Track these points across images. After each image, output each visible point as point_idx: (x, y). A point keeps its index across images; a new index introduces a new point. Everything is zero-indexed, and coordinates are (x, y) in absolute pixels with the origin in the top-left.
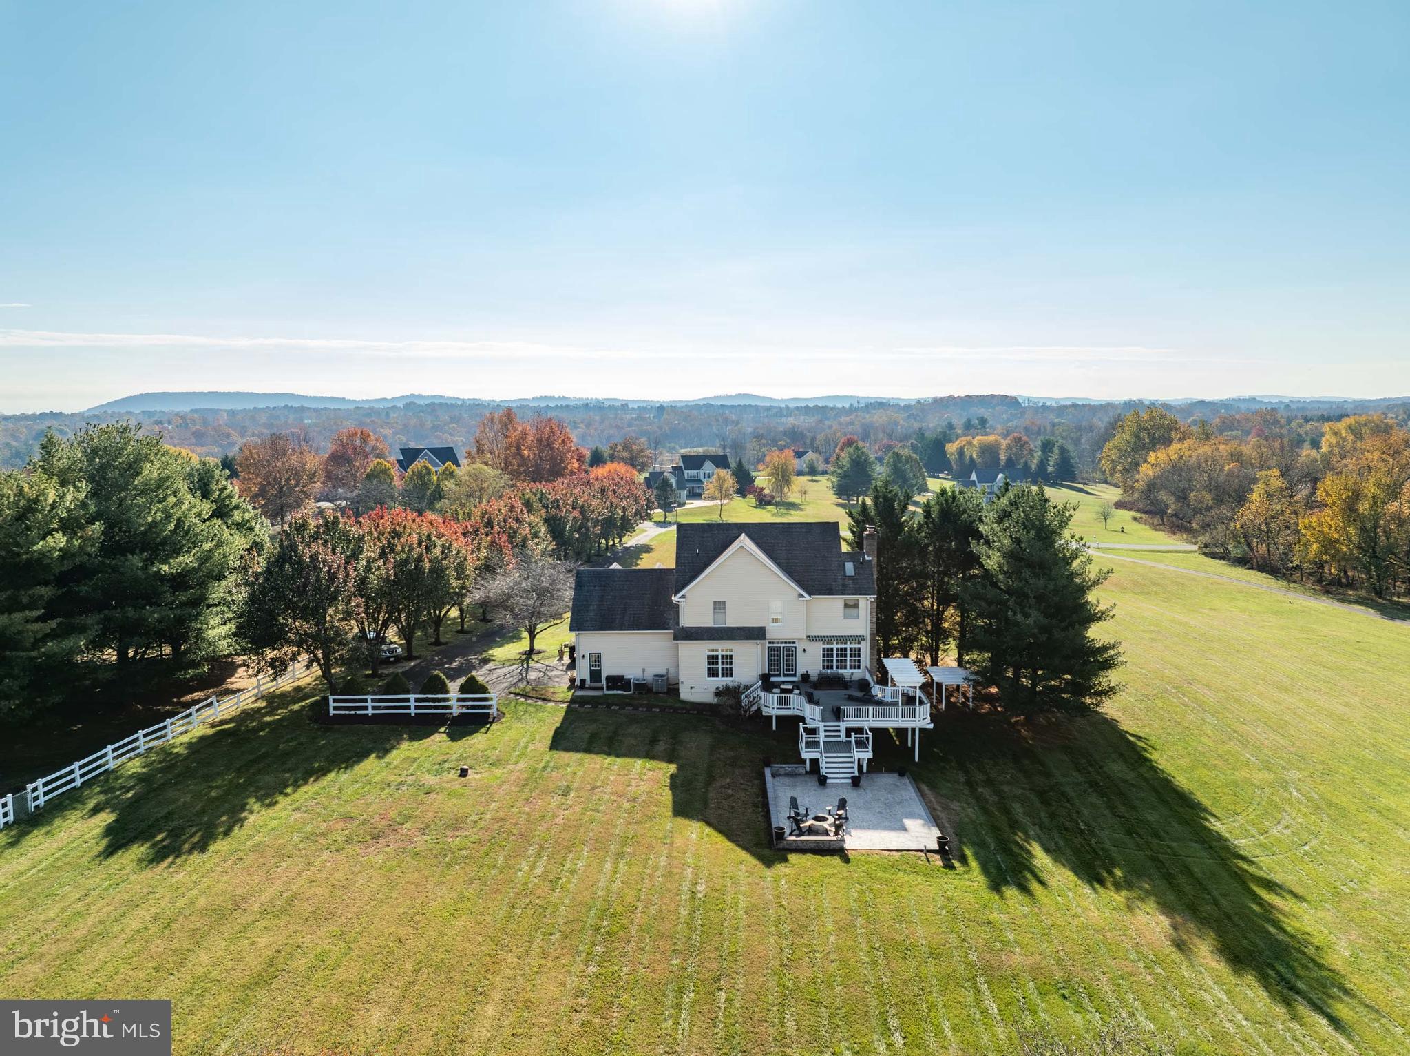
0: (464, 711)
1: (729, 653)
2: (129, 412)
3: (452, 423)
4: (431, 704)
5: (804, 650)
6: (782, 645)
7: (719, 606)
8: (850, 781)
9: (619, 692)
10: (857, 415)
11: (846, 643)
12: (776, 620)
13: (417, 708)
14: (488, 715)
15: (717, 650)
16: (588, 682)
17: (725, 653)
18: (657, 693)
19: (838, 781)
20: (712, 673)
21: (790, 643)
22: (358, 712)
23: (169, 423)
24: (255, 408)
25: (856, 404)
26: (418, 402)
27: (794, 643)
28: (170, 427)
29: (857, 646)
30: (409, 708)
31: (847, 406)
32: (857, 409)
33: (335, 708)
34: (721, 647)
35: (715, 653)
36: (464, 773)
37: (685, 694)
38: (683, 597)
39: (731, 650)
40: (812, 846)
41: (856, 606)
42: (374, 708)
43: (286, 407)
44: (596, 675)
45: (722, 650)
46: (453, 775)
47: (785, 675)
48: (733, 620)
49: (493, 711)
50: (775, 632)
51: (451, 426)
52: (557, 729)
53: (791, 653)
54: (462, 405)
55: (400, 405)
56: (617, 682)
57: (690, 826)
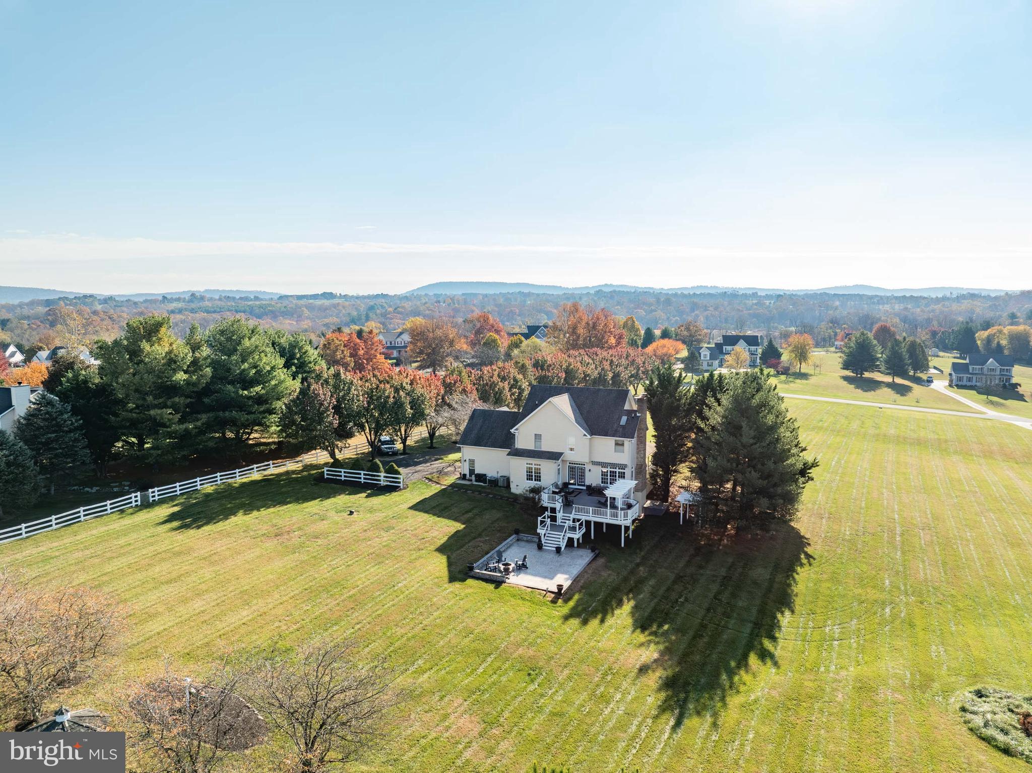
0: (389, 484)
1: (539, 467)
2: (426, 295)
3: (617, 305)
4: (370, 477)
5: (590, 470)
6: (577, 466)
7: (538, 437)
8: (555, 549)
9: (481, 484)
10: (944, 305)
11: (616, 468)
12: (572, 449)
13: (364, 479)
14: (400, 487)
15: (532, 464)
16: (468, 476)
17: (536, 467)
18: (500, 487)
19: (550, 548)
20: (529, 478)
21: (582, 464)
22: (338, 478)
23: (444, 302)
24: (500, 293)
25: (948, 295)
26: (605, 289)
27: (584, 465)
28: (444, 305)
29: (623, 471)
30: (360, 478)
31: (940, 296)
32: (948, 299)
33: (327, 474)
34: (534, 462)
35: (531, 466)
36: (351, 513)
37: (514, 489)
38: (517, 429)
39: (540, 465)
40: (488, 577)
41: (623, 445)
42: (345, 476)
43: (520, 292)
44: (472, 472)
45: (535, 465)
46: (345, 514)
47: (578, 485)
48: (545, 447)
49: (401, 485)
50: (570, 456)
51: (616, 307)
52: (426, 498)
53: (583, 471)
54: (634, 292)
55: (592, 292)
56: (481, 477)
57: (437, 557)
